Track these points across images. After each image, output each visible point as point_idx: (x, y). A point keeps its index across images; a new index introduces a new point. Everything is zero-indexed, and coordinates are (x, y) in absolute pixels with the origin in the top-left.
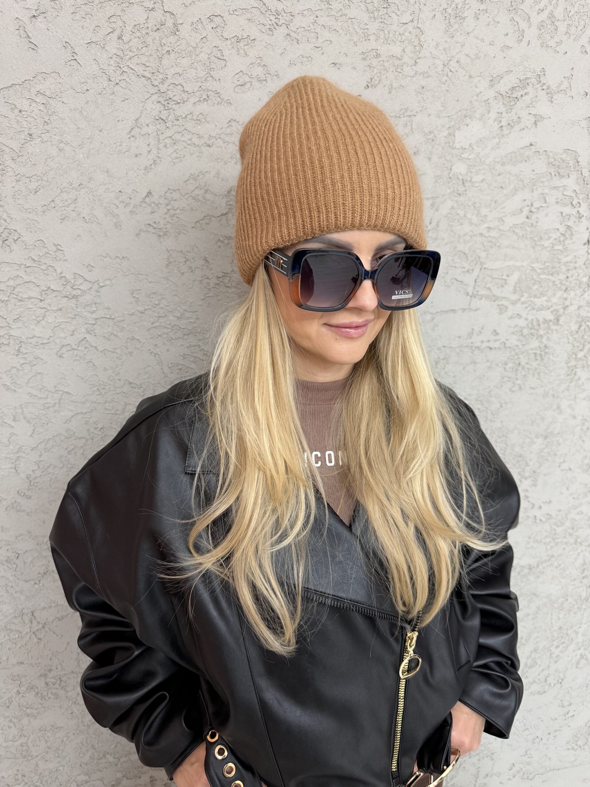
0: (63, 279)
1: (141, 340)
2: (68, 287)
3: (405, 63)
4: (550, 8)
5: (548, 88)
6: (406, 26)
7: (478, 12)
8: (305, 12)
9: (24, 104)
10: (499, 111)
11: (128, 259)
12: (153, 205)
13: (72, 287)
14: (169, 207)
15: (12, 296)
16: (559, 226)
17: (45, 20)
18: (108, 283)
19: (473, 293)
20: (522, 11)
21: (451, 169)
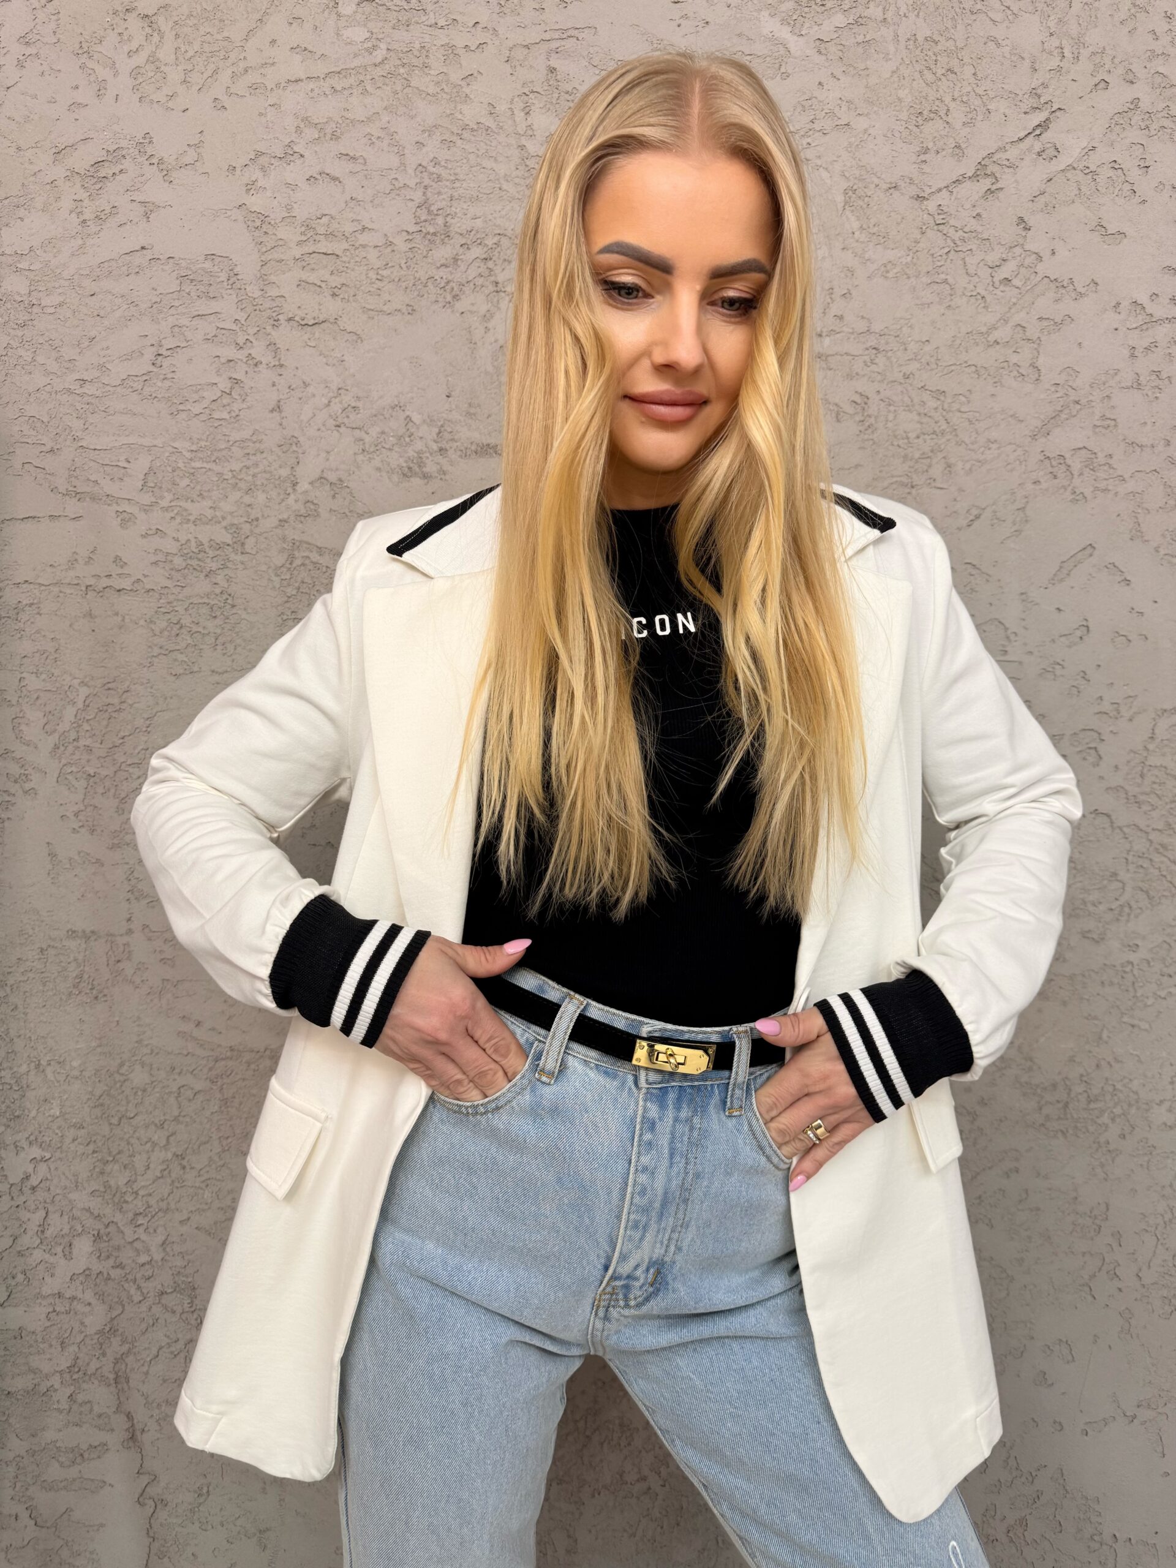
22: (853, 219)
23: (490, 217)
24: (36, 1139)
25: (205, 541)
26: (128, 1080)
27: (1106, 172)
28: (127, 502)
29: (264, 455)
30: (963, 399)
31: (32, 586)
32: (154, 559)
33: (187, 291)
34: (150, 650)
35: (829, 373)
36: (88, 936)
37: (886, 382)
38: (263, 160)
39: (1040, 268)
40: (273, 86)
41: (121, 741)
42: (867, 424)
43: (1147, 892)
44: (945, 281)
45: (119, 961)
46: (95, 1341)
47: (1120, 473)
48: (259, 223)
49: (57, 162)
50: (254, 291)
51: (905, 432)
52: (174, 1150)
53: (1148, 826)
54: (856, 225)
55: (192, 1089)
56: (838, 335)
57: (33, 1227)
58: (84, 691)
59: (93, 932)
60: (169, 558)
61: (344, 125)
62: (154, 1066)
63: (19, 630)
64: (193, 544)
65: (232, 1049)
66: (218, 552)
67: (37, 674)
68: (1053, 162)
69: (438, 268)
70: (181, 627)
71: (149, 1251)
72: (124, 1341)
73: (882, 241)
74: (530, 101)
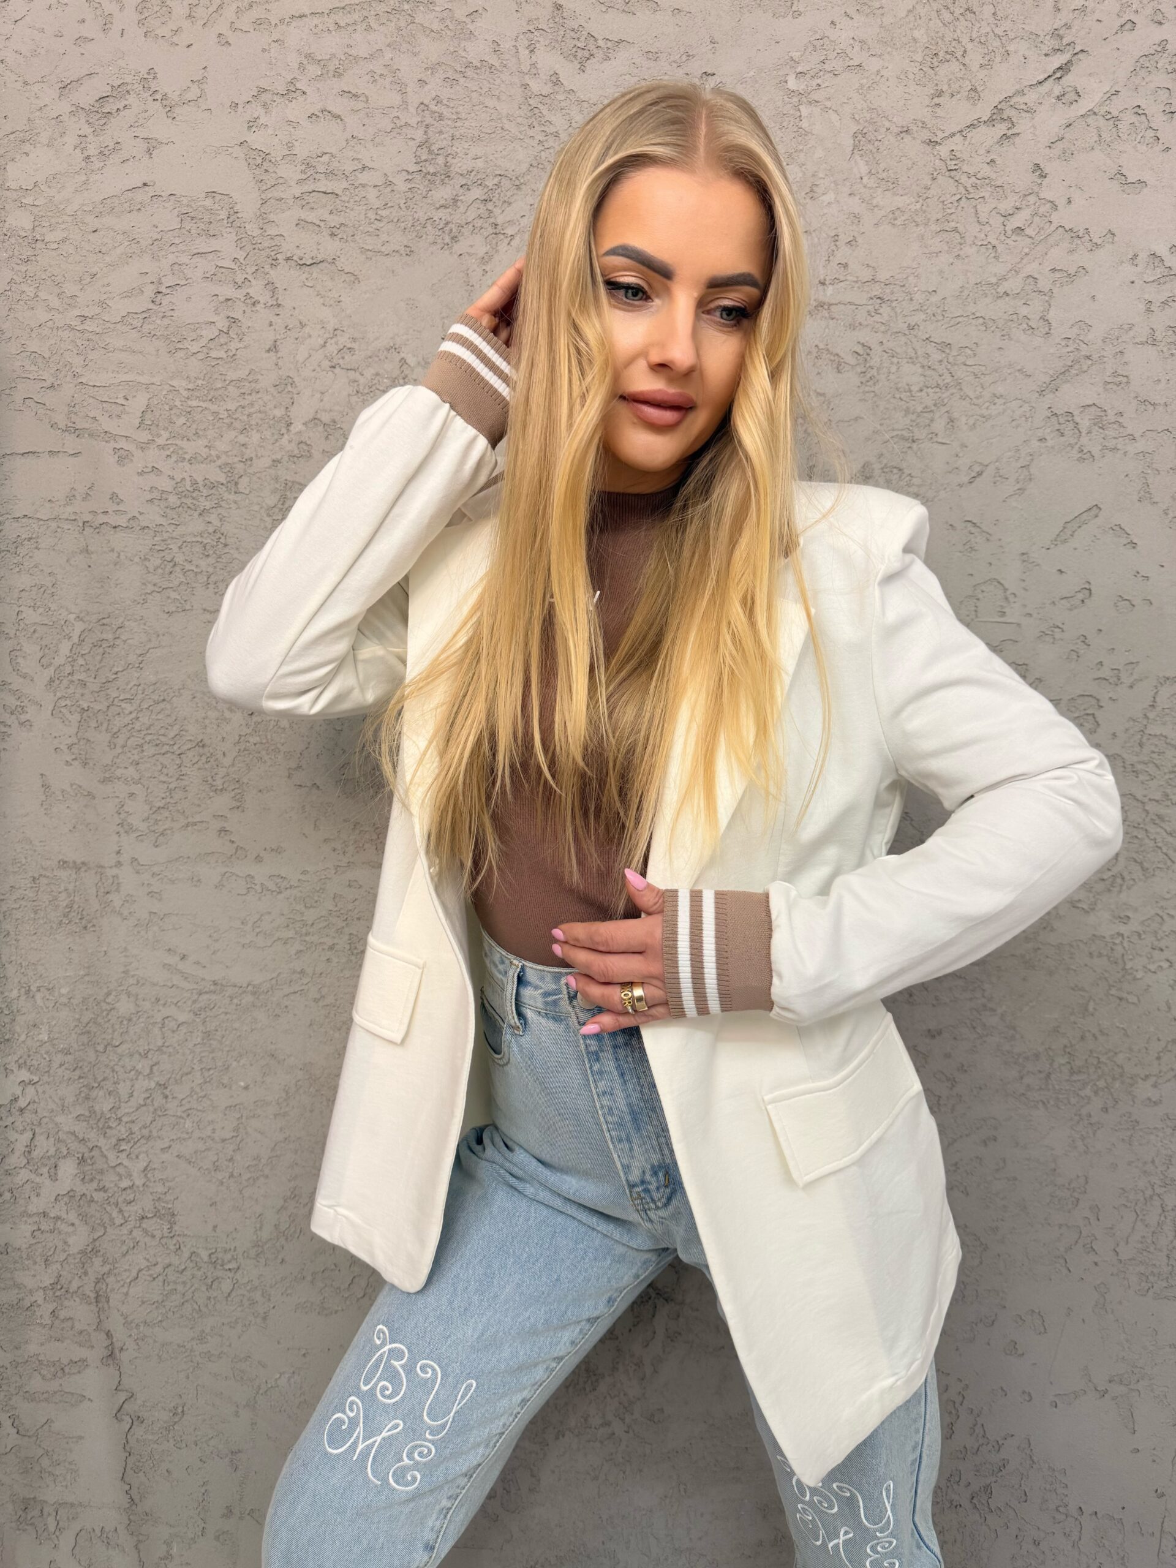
22: (861, 163)
23: (491, 157)
24: (25, 1062)
25: (200, 480)
26: (113, 1009)
27: (1129, 118)
28: (124, 439)
29: (259, 395)
30: (970, 352)
31: (31, 521)
32: (149, 497)
33: (188, 228)
34: (143, 587)
35: (831, 322)
36: (78, 867)
37: (889, 333)
38: (266, 97)
39: (1055, 217)
40: (278, 22)
41: (114, 676)
42: (869, 375)
43: (1141, 864)
44: (955, 230)
45: (108, 893)
46: (78, 1260)
47: (1129, 431)
48: (260, 161)
49: (62, 97)
50: (253, 229)
51: (908, 385)
52: (156, 1079)
53: (1145, 796)
54: (864, 169)
55: (176, 1020)
56: (841, 284)
57: (20, 1147)
58: (79, 627)
59: (83, 863)
60: (164, 496)
61: (346, 62)
62: (139, 997)
63: (17, 564)
64: (188, 483)
65: (215, 983)
66: (213, 491)
67: (34, 607)
68: (1072, 107)
69: (438, 209)
70: (175, 565)
71: (131, 1176)
72: (105, 1262)
73: (892, 186)
74: (535, 38)
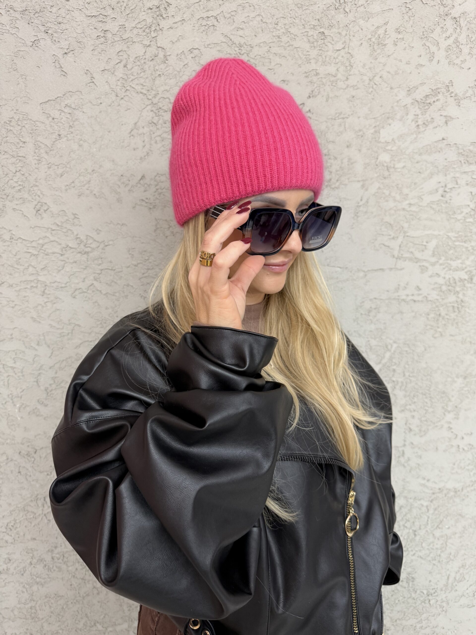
0: (78, 239)
1: (134, 286)
2: (82, 246)
3: (338, 79)
4: (455, 36)
5: (456, 95)
6: (339, 52)
7: (396, 40)
8: (262, 44)
9: (56, 114)
10: (416, 113)
11: (126, 226)
12: (146, 186)
13: (85, 246)
14: (157, 187)
15: (41, 251)
16: (469, 203)
17: (73, 55)
18: (111, 243)
19: (398, 256)
20: (432, 39)
21: (377, 159)
